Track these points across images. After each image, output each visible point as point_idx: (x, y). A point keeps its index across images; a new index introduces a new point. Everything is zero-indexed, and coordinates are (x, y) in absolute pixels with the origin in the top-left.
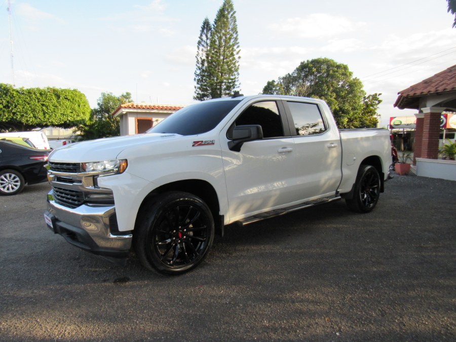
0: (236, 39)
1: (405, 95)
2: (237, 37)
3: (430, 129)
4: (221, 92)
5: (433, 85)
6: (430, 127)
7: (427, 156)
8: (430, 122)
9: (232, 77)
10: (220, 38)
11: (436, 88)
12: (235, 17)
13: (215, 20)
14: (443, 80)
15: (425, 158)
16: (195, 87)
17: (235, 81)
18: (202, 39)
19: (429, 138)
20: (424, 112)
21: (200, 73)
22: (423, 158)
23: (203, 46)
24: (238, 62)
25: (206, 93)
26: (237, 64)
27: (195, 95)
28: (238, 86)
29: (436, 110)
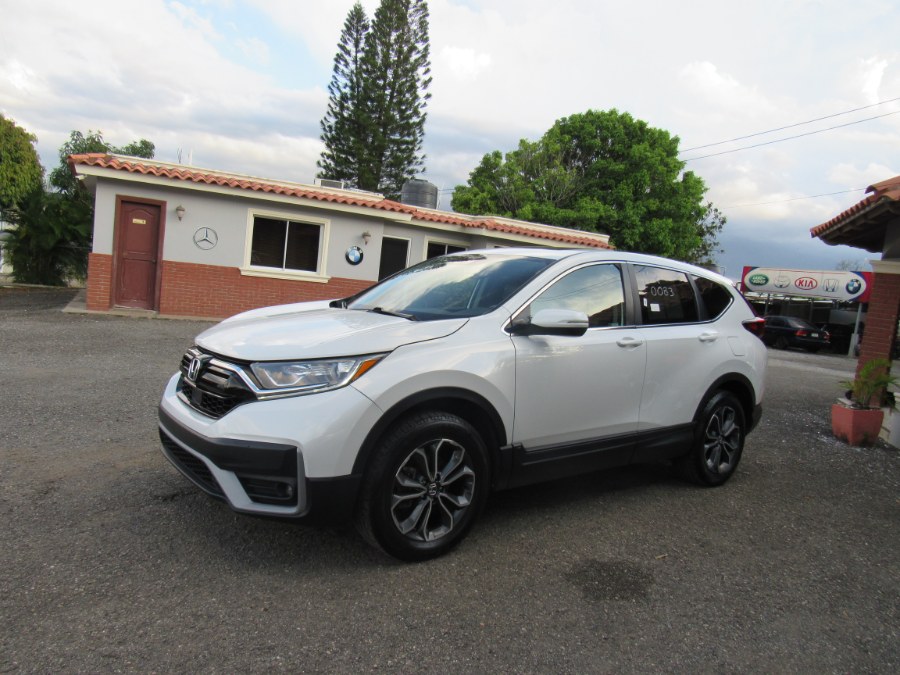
0: (424, 55)
4: (379, 170)
9: (407, 139)
12: (423, 6)
16: (322, 154)
17: (413, 149)
18: (345, 51)
21: (337, 123)
24: (425, 105)
25: (345, 169)
26: (422, 111)
27: (320, 170)
28: (419, 160)
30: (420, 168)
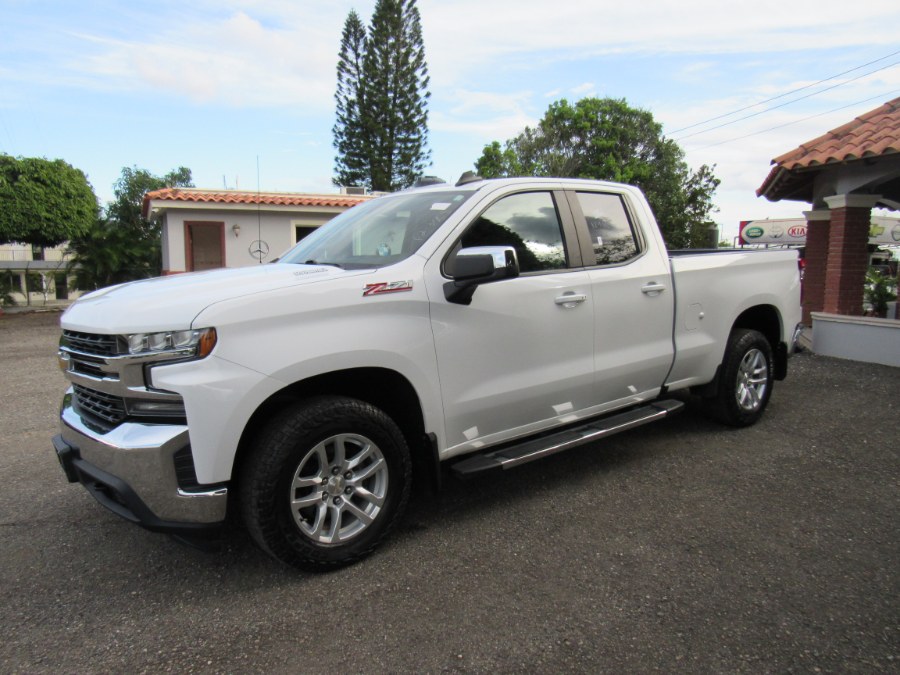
0: (420, 57)
1: (788, 166)
2: (421, 51)
3: (845, 246)
4: (390, 168)
5: (855, 140)
6: (845, 240)
7: (838, 308)
8: (846, 229)
9: (412, 137)
10: (385, 55)
11: (864, 148)
12: (415, 10)
13: (374, 16)
14: (878, 130)
15: (833, 313)
16: (336, 159)
17: (419, 146)
18: (346, 58)
19: (842, 268)
20: (832, 205)
21: (346, 128)
22: (828, 312)
23: (349, 71)
24: (425, 104)
25: (358, 170)
26: (423, 110)
27: (337, 175)
28: (426, 155)
29: (860, 201)
30: (427, 162)
